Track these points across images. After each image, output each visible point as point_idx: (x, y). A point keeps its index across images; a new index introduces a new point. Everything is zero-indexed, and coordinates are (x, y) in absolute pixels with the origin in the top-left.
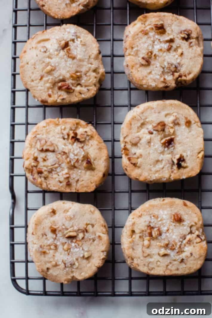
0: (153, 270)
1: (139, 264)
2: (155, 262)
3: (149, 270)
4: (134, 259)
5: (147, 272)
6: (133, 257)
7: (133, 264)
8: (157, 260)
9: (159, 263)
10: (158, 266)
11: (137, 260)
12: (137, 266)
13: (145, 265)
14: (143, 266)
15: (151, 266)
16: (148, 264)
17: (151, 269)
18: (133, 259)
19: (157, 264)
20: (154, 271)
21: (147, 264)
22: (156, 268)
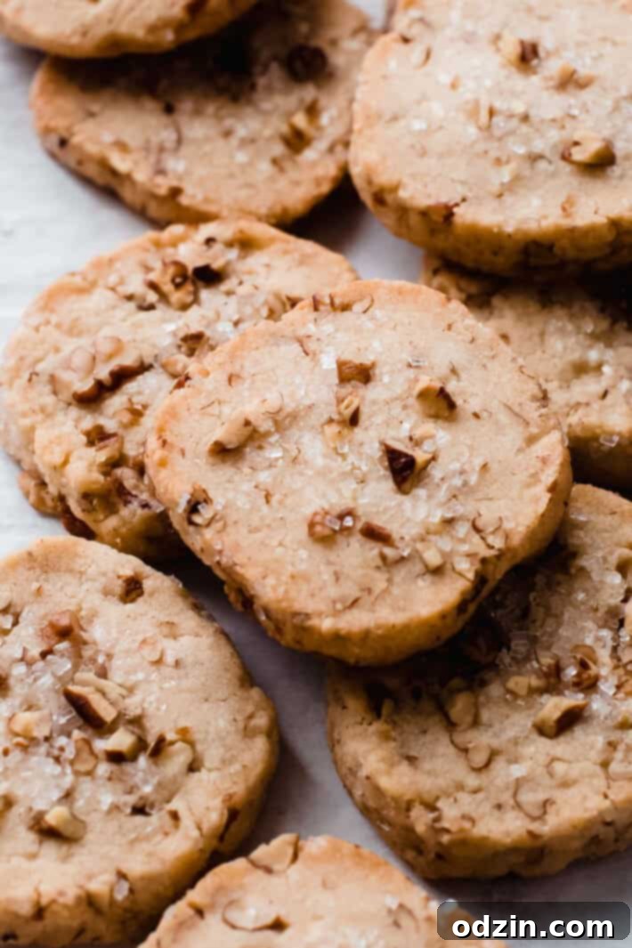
0: (551, 810)
1: (474, 815)
2: (540, 770)
3: (534, 819)
4: (440, 804)
5: (531, 834)
6: (427, 798)
7: (445, 824)
8: (548, 759)
9: (559, 768)
10: (565, 784)
11: (456, 800)
12: (467, 825)
13: (499, 807)
14: (496, 813)
15: (530, 798)
16: (515, 795)
17: (537, 813)
18: (431, 807)
19: (551, 775)
20: (557, 813)
21: (506, 798)
22: (559, 795)
